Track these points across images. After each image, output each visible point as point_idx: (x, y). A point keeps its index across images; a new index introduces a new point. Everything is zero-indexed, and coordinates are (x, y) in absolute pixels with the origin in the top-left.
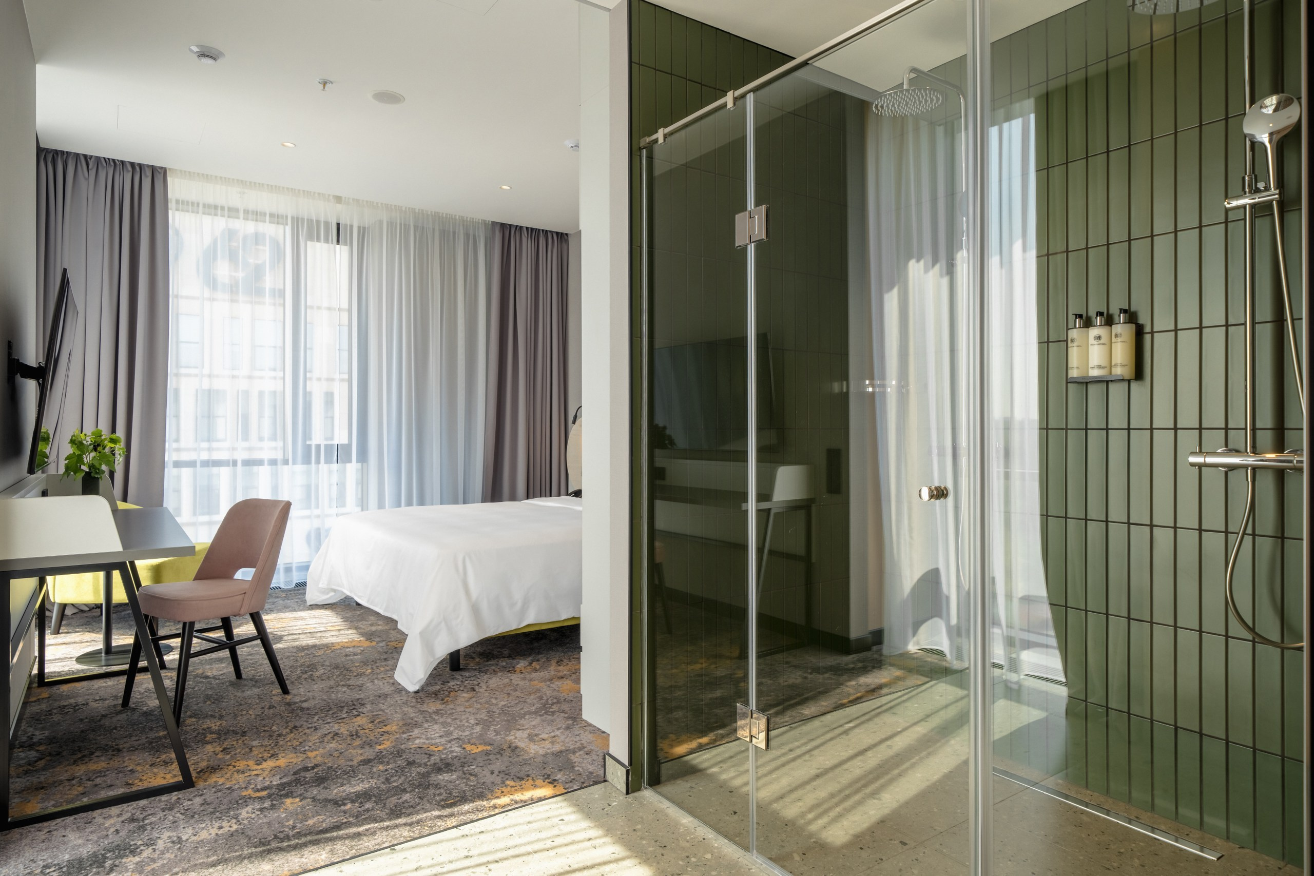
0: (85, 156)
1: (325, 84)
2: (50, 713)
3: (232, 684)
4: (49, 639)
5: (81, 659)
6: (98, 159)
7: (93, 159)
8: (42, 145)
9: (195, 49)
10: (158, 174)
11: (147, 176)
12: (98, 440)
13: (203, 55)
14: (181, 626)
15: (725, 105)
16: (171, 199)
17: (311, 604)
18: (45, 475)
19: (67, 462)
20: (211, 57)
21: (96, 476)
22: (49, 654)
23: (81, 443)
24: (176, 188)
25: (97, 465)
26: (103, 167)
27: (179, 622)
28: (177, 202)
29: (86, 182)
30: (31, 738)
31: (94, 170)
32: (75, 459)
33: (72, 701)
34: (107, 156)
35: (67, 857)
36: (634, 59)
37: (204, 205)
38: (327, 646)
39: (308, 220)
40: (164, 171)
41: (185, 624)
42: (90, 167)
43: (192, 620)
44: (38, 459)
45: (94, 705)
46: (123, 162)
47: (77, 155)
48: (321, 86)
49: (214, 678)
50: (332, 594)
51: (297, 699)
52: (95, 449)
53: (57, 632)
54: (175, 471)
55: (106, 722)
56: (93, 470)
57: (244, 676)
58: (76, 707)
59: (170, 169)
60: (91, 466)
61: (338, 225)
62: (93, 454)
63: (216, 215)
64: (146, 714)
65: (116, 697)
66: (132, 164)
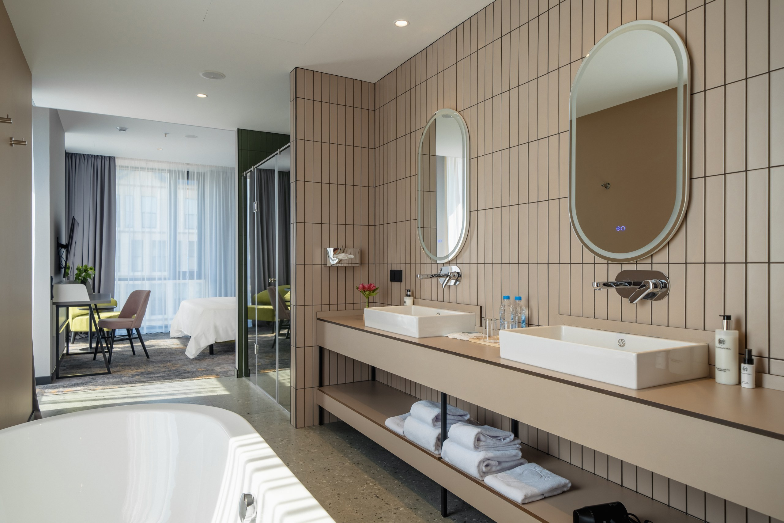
0: (83, 155)
1: (166, 134)
2: (70, 360)
3: (131, 356)
4: (70, 345)
5: (80, 350)
6: (88, 155)
7: (86, 155)
8: (67, 152)
9: (118, 128)
10: (111, 160)
11: (107, 160)
12: (86, 268)
13: (120, 130)
14: (111, 330)
15: (252, 170)
16: (117, 166)
17: (172, 337)
18: (68, 281)
19: (75, 276)
20: (124, 130)
21: (85, 281)
22: (70, 348)
23: (80, 269)
24: (118, 162)
25: (85, 277)
26: (90, 158)
27: (111, 329)
28: (120, 166)
29: (83, 166)
30: (65, 365)
31: (87, 159)
32: (78, 275)
33: (78, 358)
34: (92, 154)
35: (74, 383)
36: (239, 148)
37: (131, 167)
38: (170, 348)
39: (174, 171)
40: (114, 158)
41: (112, 330)
42: (85, 158)
43: (114, 329)
44: (66, 274)
45: (84, 359)
46: (98, 156)
47: (80, 154)
48: (165, 135)
49: (126, 355)
50: (180, 333)
51: (151, 360)
52: (85, 272)
53: (73, 343)
54: (119, 282)
55: (88, 363)
56: (84, 279)
57: (136, 354)
58: (78, 360)
59: (117, 157)
60: (84, 278)
61: (188, 172)
62: (84, 274)
63: (135, 170)
64: (101, 362)
65: (92, 358)
66: (102, 156)
